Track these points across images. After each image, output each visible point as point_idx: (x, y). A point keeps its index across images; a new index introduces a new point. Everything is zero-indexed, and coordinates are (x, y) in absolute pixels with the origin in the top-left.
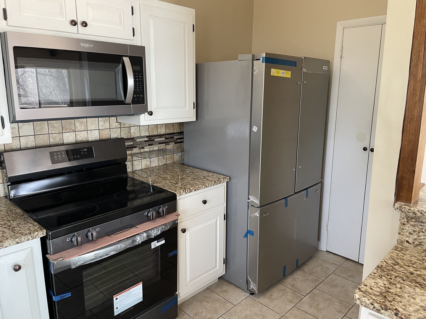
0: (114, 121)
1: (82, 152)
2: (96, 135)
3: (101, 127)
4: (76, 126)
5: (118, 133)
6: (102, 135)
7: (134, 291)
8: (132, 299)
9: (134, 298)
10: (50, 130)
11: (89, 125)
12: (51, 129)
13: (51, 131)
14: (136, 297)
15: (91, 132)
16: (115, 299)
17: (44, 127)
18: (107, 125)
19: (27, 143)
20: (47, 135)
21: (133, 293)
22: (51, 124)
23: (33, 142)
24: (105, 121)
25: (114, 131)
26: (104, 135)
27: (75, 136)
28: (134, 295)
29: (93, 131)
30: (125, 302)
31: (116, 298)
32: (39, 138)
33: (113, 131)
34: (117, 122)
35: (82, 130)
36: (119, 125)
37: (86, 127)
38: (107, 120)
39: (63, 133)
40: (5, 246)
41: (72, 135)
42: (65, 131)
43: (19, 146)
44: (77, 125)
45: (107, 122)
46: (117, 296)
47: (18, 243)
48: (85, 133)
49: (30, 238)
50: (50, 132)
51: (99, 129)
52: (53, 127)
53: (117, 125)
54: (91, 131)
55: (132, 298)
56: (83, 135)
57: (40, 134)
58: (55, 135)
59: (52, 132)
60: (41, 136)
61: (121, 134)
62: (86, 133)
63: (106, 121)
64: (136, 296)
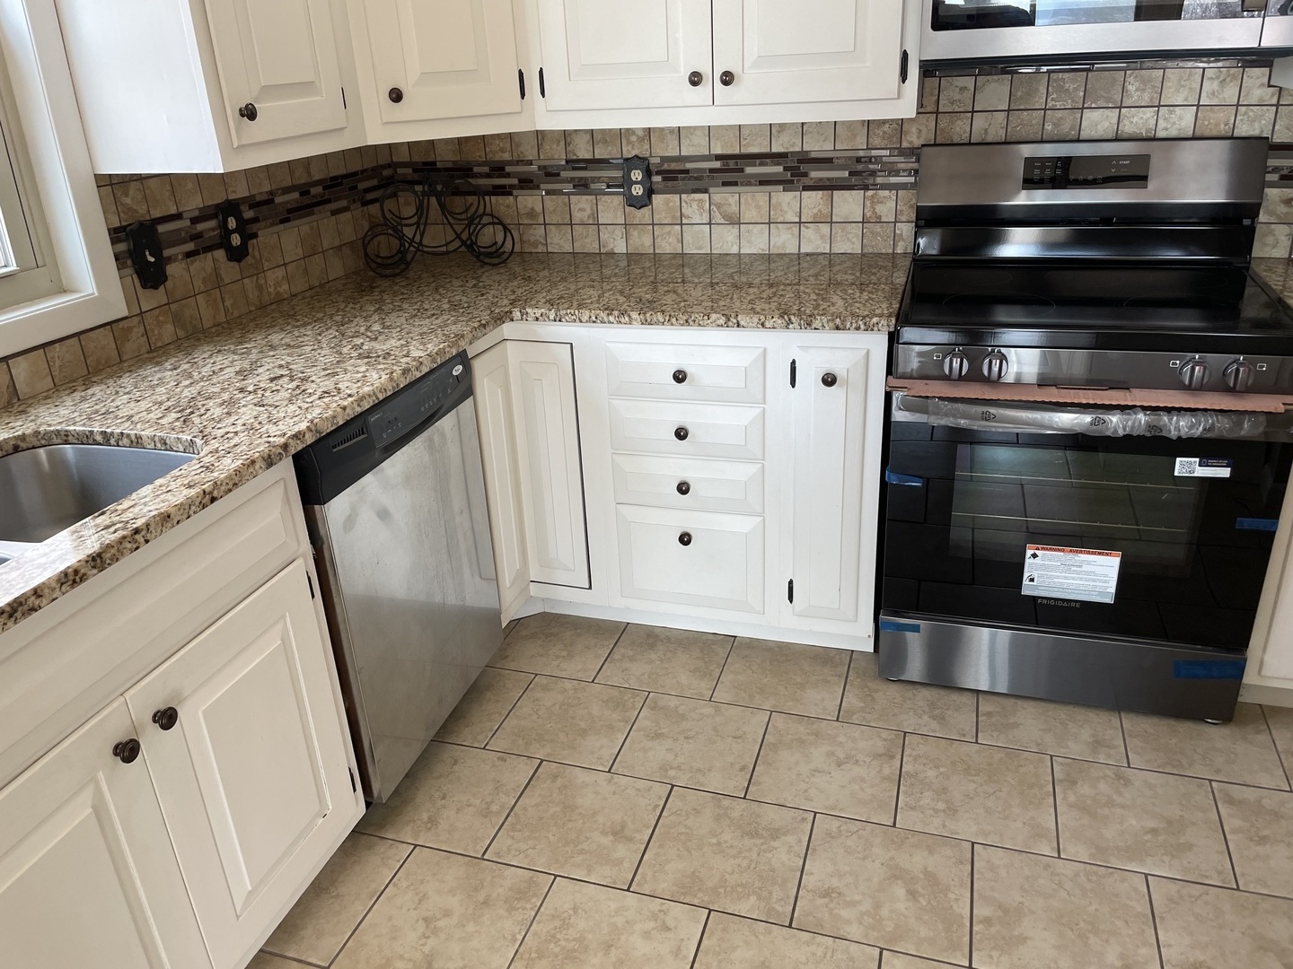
0: (1258, 82)
1: (1114, 166)
2: (1183, 124)
3: (1208, 97)
4: (1127, 91)
5: (1263, 122)
6: (1206, 123)
7: (1089, 563)
8: (1081, 582)
9: (1088, 583)
10: (1049, 99)
11: (1170, 88)
12: (1054, 96)
13: (1054, 103)
14: (1095, 584)
15: (1171, 112)
16: (1029, 553)
17: (1037, 90)
18: (1230, 94)
19: (986, 130)
20: (1039, 112)
21: (1085, 568)
22: (1055, 81)
23: (1002, 128)
24: (1224, 80)
25: (1251, 114)
26: (1213, 127)
27: (1116, 122)
28: (1088, 573)
29: (1177, 109)
30: (1058, 577)
31: (1032, 552)
32: (1019, 118)
33: (1246, 113)
34: (1270, 86)
35: (1143, 104)
36: (1273, 95)
37: (1159, 95)
38: (1234, 77)
39: (1083, 108)
40: (814, 326)
41: (1107, 116)
42: (1091, 104)
43: (968, 135)
44: (1130, 87)
45: (1231, 84)
46: (1038, 549)
47: (837, 328)
48: (1148, 115)
49: (862, 327)
50: (1050, 105)
51: (1198, 106)
52: (1061, 90)
53: (1269, 95)
54: (1171, 108)
55: (1081, 579)
56: (1142, 118)
57: (1022, 107)
58: (1059, 114)
59: (1056, 106)
60: (1025, 113)
61: (1276, 128)
62: (1152, 114)
63: (1228, 80)
64: (1094, 581)
